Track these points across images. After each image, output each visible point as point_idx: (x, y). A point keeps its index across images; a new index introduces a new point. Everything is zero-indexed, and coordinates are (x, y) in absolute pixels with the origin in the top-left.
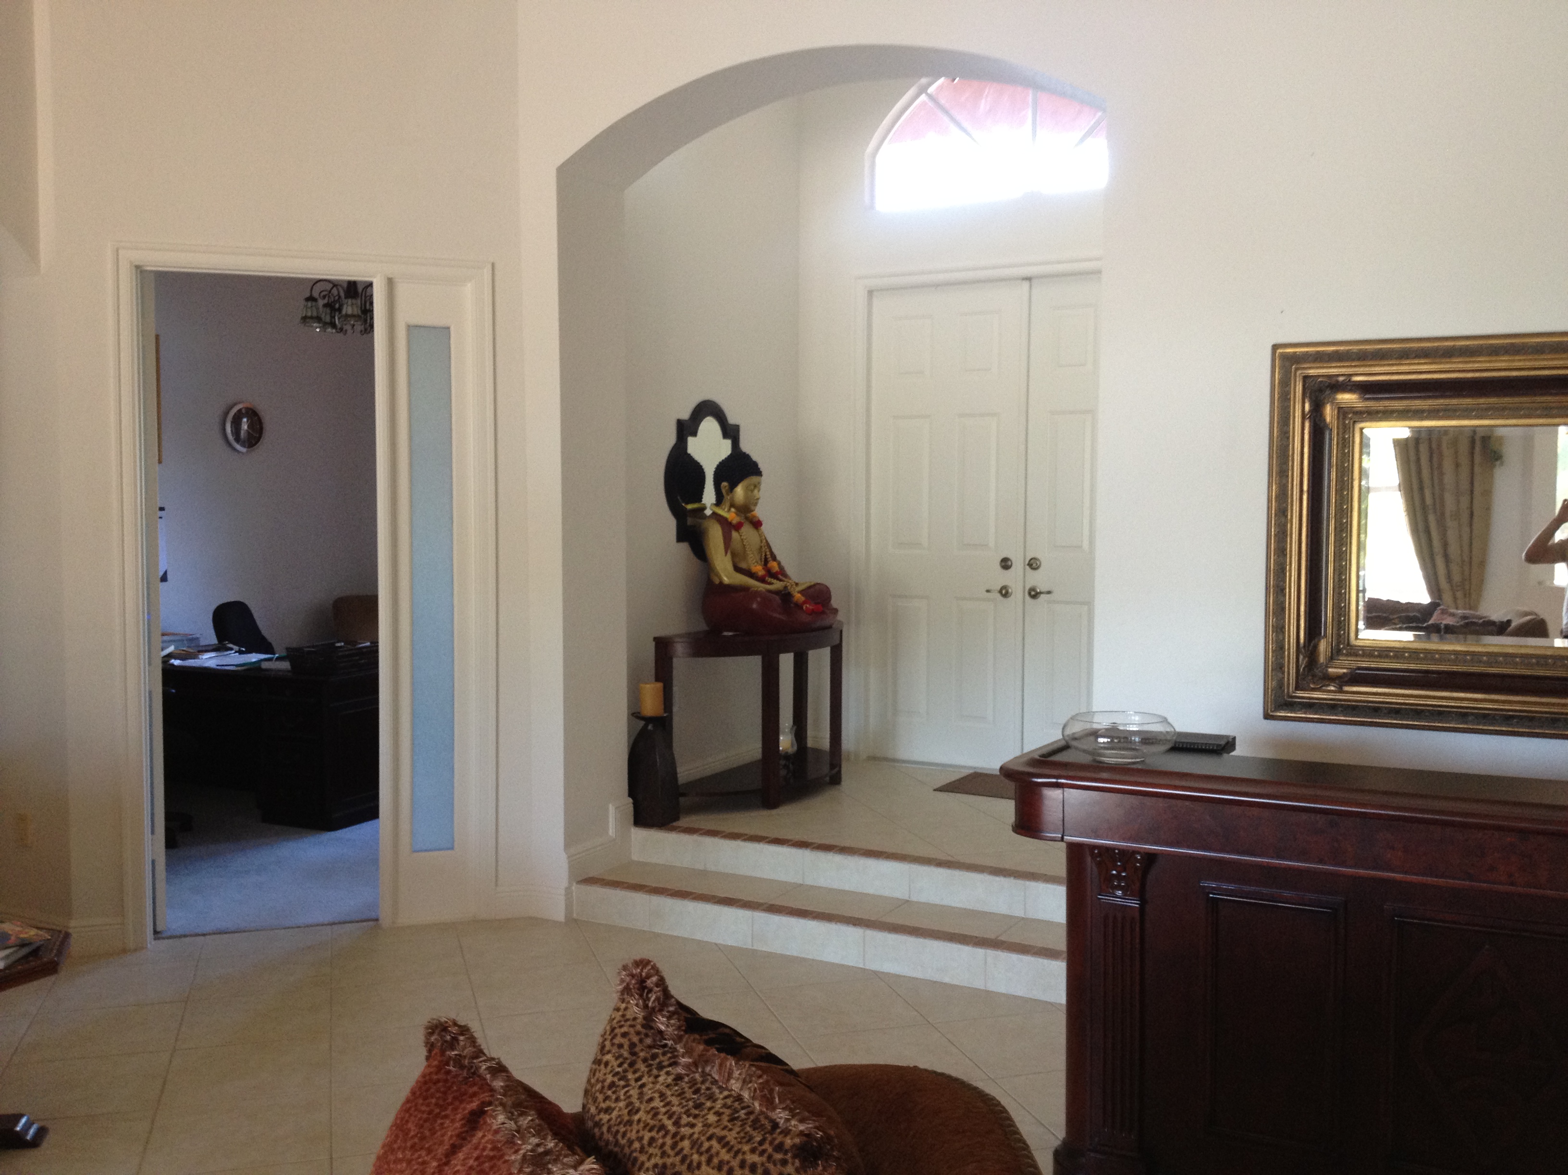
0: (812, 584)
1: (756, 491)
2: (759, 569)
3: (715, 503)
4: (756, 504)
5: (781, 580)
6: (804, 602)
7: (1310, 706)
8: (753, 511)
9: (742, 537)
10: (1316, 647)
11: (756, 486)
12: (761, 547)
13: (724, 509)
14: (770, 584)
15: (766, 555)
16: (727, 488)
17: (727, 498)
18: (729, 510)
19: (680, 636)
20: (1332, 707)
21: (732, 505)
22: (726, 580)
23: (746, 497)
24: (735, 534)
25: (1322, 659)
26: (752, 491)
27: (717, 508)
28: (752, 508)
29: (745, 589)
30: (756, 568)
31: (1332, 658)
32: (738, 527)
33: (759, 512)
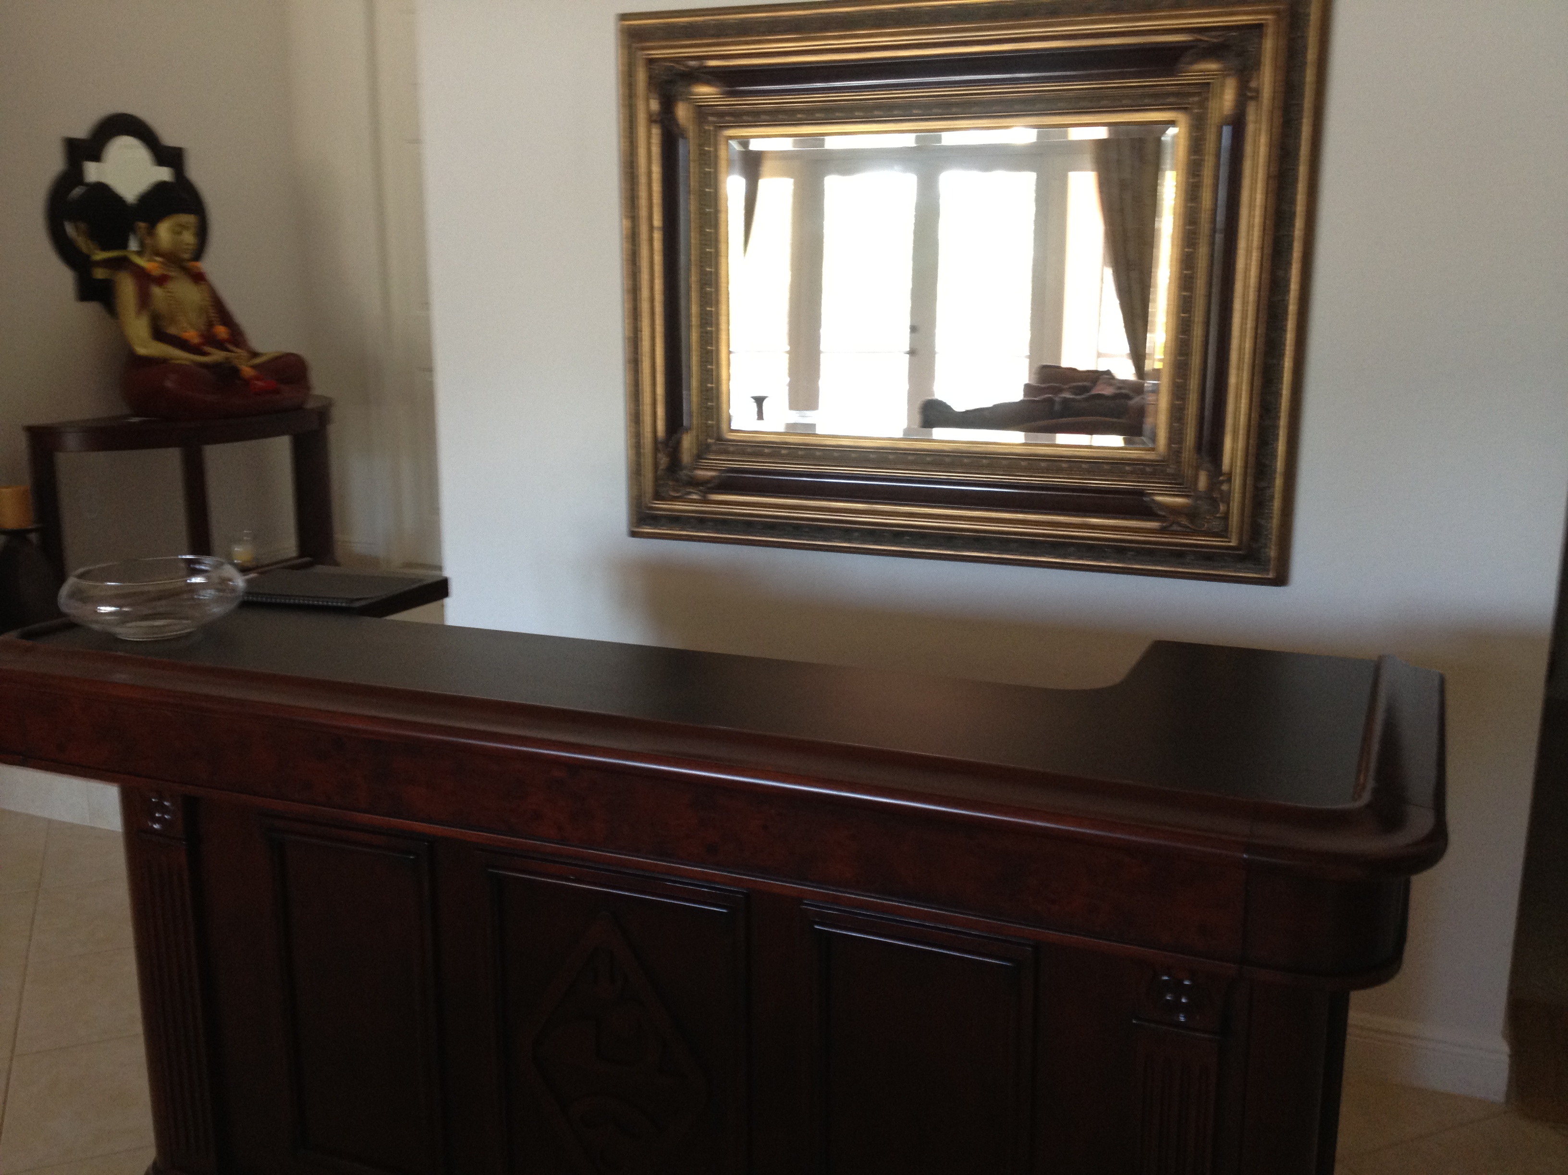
0: (281, 354)
1: (186, 235)
5: (226, 350)
6: (255, 378)
7: (676, 520)
8: (187, 260)
9: (168, 294)
10: (679, 443)
11: (187, 227)
12: (206, 305)
13: (143, 258)
15: (210, 317)
17: (147, 243)
18: (151, 259)
20: (701, 522)
23: (173, 241)
25: (686, 457)
29: (163, 362)
30: (188, 334)
31: (699, 456)
32: (163, 280)
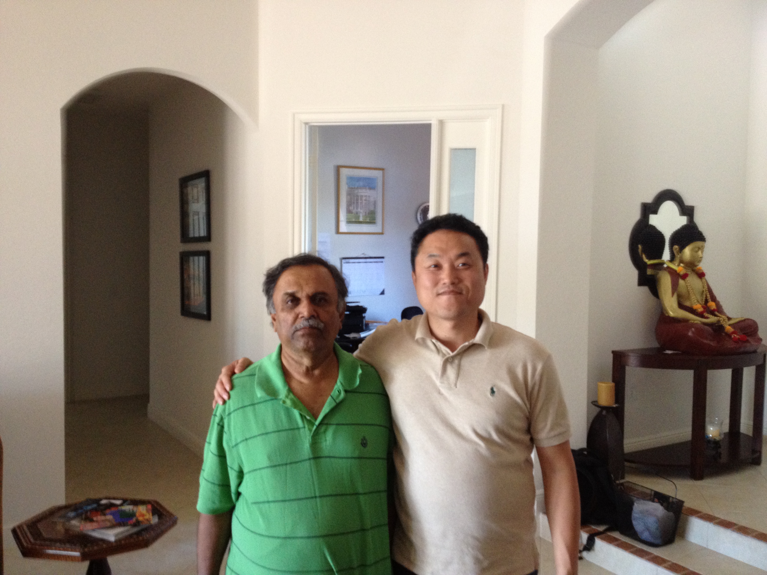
0: (743, 319)
1: (700, 252)
2: (699, 307)
3: (669, 259)
4: (700, 261)
5: (715, 315)
6: (733, 333)
8: (697, 266)
9: (687, 284)
11: (701, 248)
12: (703, 291)
13: (675, 264)
14: (707, 318)
15: (706, 297)
16: (677, 250)
17: (678, 257)
18: (679, 265)
19: (633, 351)
21: (681, 261)
22: (671, 314)
23: (692, 256)
24: (681, 282)
26: (697, 252)
27: (670, 263)
28: (697, 264)
29: (685, 321)
30: (697, 306)
32: (684, 277)
33: (703, 266)
